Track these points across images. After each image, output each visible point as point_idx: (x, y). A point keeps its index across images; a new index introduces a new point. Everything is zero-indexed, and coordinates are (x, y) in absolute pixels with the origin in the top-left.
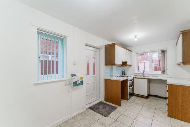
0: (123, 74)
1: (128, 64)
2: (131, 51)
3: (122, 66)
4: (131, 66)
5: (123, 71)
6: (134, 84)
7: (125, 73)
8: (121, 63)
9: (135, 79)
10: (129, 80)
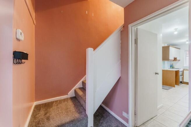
0: (171, 67)
1: (177, 59)
2: (180, 49)
3: (173, 61)
4: (179, 60)
5: (172, 64)
6: (183, 74)
7: (173, 66)
8: (173, 59)
9: (184, 71)
10: (180, 71)
